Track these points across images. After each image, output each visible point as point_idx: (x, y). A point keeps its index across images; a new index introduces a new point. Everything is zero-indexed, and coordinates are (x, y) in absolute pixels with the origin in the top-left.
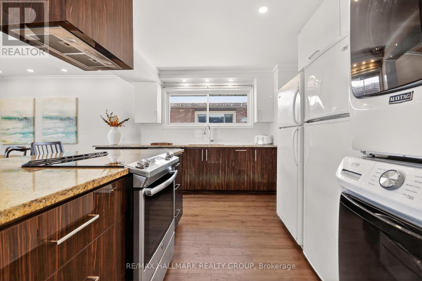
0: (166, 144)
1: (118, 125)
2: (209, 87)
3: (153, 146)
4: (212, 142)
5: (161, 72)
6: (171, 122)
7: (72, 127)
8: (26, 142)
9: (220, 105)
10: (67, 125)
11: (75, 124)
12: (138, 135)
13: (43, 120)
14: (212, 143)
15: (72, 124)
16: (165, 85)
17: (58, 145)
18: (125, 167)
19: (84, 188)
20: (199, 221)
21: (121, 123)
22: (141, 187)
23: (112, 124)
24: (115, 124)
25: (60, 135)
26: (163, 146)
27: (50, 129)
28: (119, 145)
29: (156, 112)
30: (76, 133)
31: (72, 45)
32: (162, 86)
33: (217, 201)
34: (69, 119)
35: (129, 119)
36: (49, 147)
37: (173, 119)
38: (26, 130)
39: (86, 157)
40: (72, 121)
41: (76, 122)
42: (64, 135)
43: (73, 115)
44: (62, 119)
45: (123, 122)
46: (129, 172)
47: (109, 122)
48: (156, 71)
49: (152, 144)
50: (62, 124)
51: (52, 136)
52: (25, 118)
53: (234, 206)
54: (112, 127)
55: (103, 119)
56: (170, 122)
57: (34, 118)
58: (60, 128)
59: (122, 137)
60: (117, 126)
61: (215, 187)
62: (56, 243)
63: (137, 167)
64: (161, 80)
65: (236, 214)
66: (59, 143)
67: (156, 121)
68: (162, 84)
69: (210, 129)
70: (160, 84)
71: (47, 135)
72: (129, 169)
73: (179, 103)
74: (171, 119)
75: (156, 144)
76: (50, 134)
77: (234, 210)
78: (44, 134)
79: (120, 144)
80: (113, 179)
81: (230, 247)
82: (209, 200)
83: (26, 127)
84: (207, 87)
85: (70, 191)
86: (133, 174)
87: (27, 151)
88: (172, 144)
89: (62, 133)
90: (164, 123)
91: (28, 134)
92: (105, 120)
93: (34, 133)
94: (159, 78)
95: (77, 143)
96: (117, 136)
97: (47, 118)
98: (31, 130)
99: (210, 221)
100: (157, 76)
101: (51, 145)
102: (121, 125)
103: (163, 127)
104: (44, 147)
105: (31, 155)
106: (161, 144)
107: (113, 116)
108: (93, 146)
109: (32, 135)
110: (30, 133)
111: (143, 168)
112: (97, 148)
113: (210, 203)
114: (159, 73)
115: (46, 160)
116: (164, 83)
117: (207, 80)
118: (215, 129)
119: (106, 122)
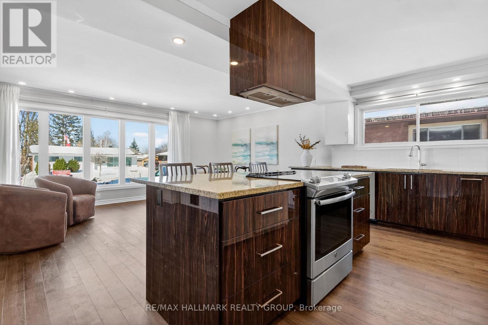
0: (359, 167)
1: (310, 147)
2: (418, 95)
3: (342, 169)
4: (423, 166)
5: (353, 89)
6: (366, 142)
7: (274, 150)
8: (246, 163)
9: (453, 114)
10: (271, 148)
11: (276, 148)
12: (329, 158)
13: (255, 146)
14: (424, 168)
15: (274, 148)
16: (357, 102)
17: (264, 165)
18: (301, 181)
19: (274, 189)
20: (391, 255)
21: (312, 146)
22: (312, 197)
23: (304, 147)
24: (307, 147)
25: (266, 157)
26: (354, 169)
27: (260, 152)
28: (310, 167)
29: (347, 133)
30: (278, 155)
31: (271, 94)
32: (355, 104)
33: (424, 241)
34: (272, 143)
35: (320, 141)
36: (259, 166)
37: (368, 139)
38: (246, 154)
39: (281, 174)
40: (274, 145)
41: (277, 146)
42: (269, 157)
43: (275, 141)
44: (268, 144)
45: (314, 145)
46: (304, 185)
47: (302, 145)
48: (347, 89)
49: (343, 167)
50: (268, 148)
51: (261, 158)
52: (245, 144)
53: (451, 253)
54: (305, 150)
55: (297, 142)
56: (364, 143)
57: (250, 144)
58: (267, 151)
59: (313, 160)
60: (309, 149)
61: (425, 225)
62: (261, 213)
63: (310, 182)
64: (353, 98)
65: (451, 261)
66: (265, 163)
67: (348, 142)
68: (355, 101)
69: (421, 150)
70: (352, 102)
71: (258, 157)
72: (304, 183)
73: (384, 117)
74: (365, 139)
75: (347, 167)
76: (260, 157)
77: (448, 256)
78: (256, 156)
79: (312, 166)
80: (291, 188)
81: (424, 290)
82: (413, 237)
83: (245, 151)
84: (415, 95)
85: (268, 189)
86: (307, 186)
87: (247, 169)
88: (366, 167)
89: (268, 156)
90: (357, 143)
91: (246, 156)
92: (298, 144)
93: (250, 156)
94: (351, 96)
95: (278, 164)
96: (309, 159)
97: (258, 143)
98: (249, 154)
99: (405, 259)
100: (349, 94)
101: (260, 165)
102: (313, 147)
103: (356, 148)
104: (256, 166)
105: (249, 171)
106: (353, 167)
107: (305, 139)
108: (289, 167)
109: (249, 157)
110: (248, 156)
111: (315, 183)
112: (292, 169)
113: (413, 241)
114: (350, 91)
115: (257, 174)
116: (357, 99)
117: (415, 86)
118: (429, 150)
119: (300, 145)
